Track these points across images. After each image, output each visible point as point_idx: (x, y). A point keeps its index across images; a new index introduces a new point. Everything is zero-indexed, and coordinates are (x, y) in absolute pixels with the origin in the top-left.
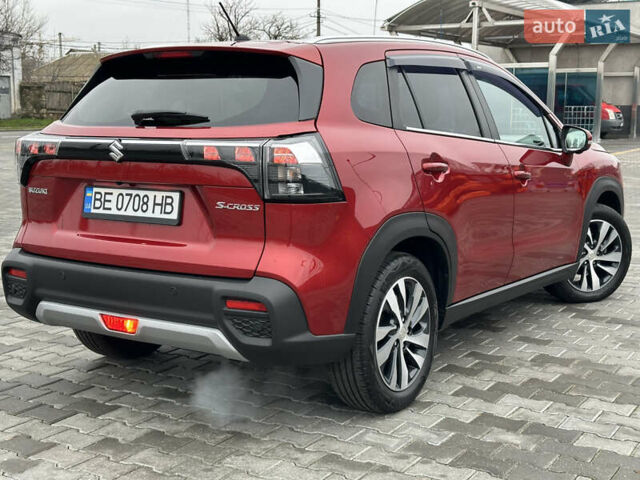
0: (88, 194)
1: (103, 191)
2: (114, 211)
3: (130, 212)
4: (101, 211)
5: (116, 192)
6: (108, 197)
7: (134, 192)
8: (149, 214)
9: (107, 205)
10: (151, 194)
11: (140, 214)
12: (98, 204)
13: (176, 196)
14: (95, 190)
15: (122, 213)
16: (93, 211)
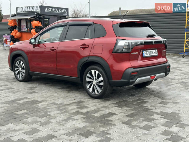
0: (143, 52)
1: (146, 51)
2: (149, 55)
3: (151, 55)
4: (146, 55)
5: (148, 51)
6: (147, 52)
7: (151, 51)
8: (154, 55)
9: (147, 54)
10: (153, 50)
11: (153, 55)
12: (146, 54)
13: (157, 50)
14: (144, 51)
15: (150, 55)
16: (145, 56)
